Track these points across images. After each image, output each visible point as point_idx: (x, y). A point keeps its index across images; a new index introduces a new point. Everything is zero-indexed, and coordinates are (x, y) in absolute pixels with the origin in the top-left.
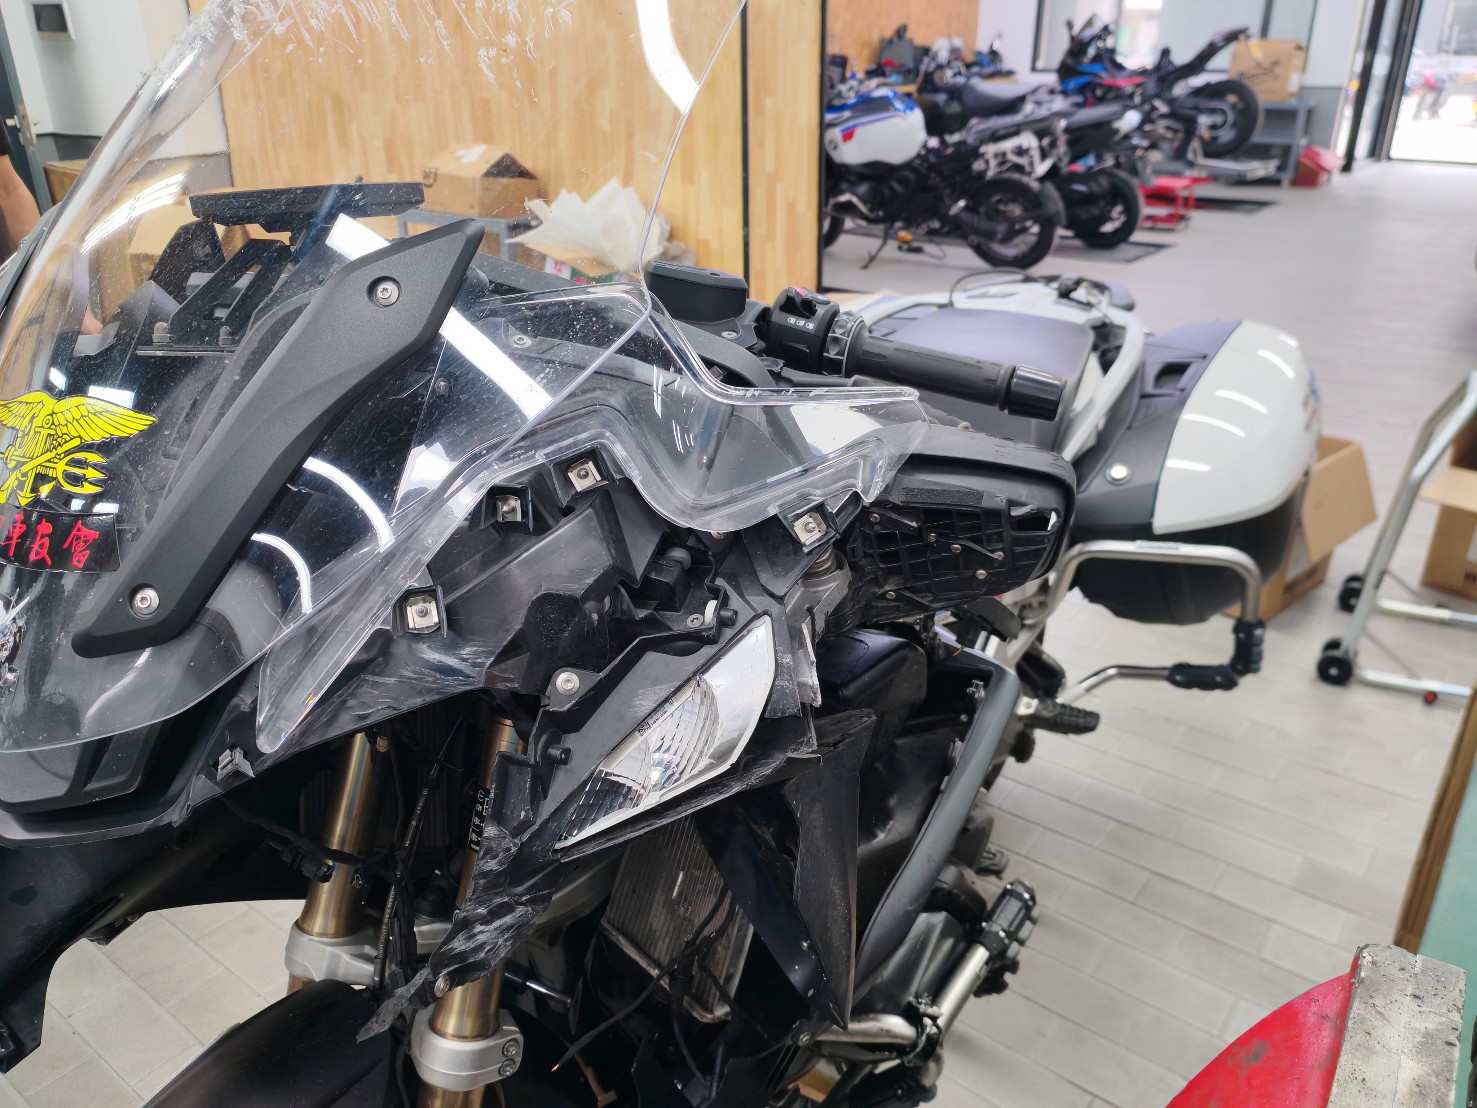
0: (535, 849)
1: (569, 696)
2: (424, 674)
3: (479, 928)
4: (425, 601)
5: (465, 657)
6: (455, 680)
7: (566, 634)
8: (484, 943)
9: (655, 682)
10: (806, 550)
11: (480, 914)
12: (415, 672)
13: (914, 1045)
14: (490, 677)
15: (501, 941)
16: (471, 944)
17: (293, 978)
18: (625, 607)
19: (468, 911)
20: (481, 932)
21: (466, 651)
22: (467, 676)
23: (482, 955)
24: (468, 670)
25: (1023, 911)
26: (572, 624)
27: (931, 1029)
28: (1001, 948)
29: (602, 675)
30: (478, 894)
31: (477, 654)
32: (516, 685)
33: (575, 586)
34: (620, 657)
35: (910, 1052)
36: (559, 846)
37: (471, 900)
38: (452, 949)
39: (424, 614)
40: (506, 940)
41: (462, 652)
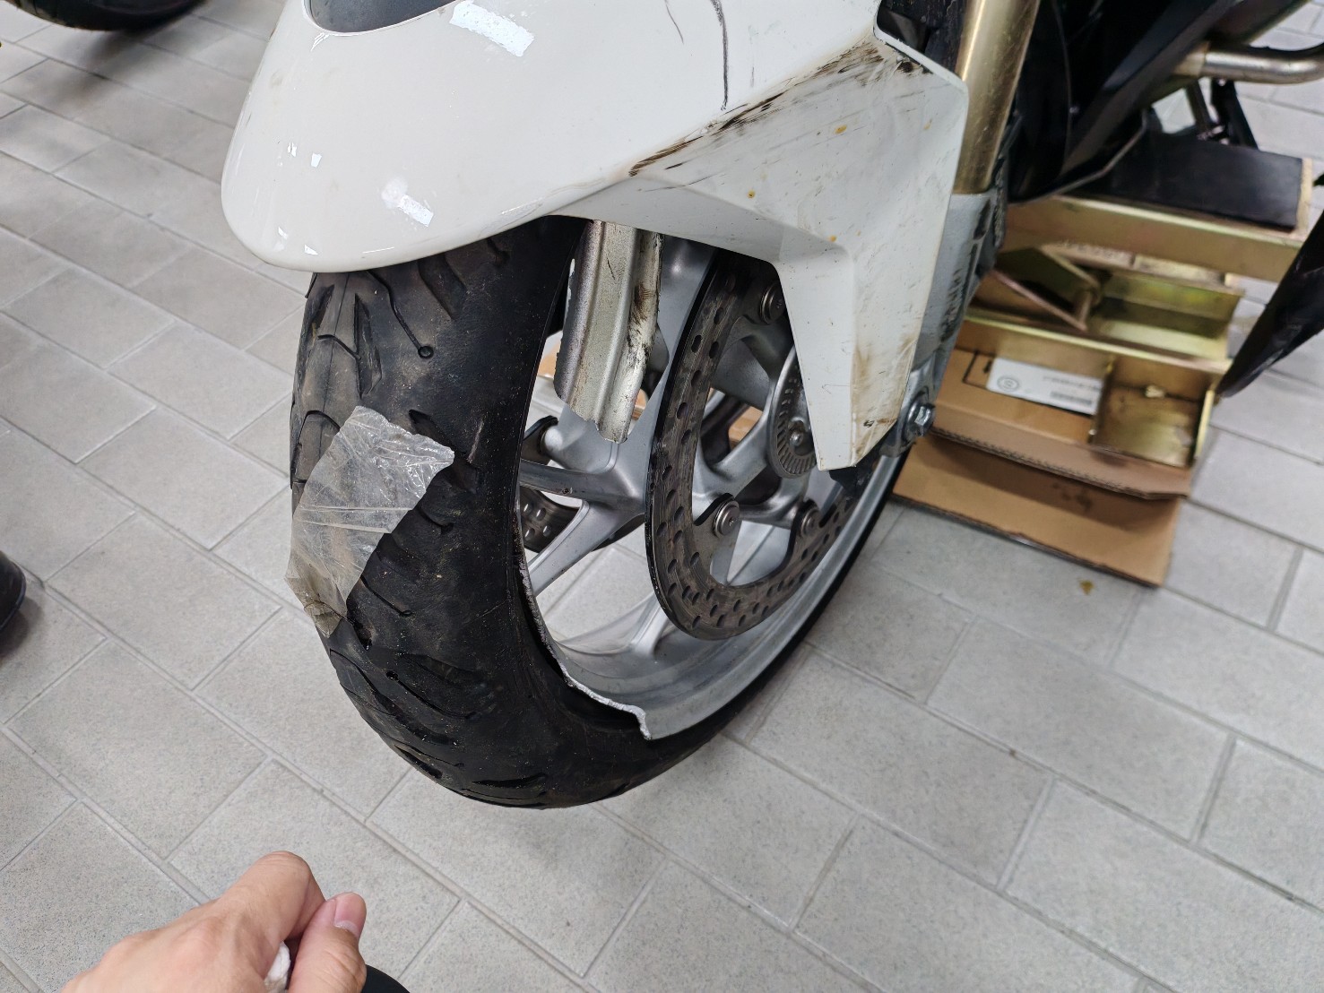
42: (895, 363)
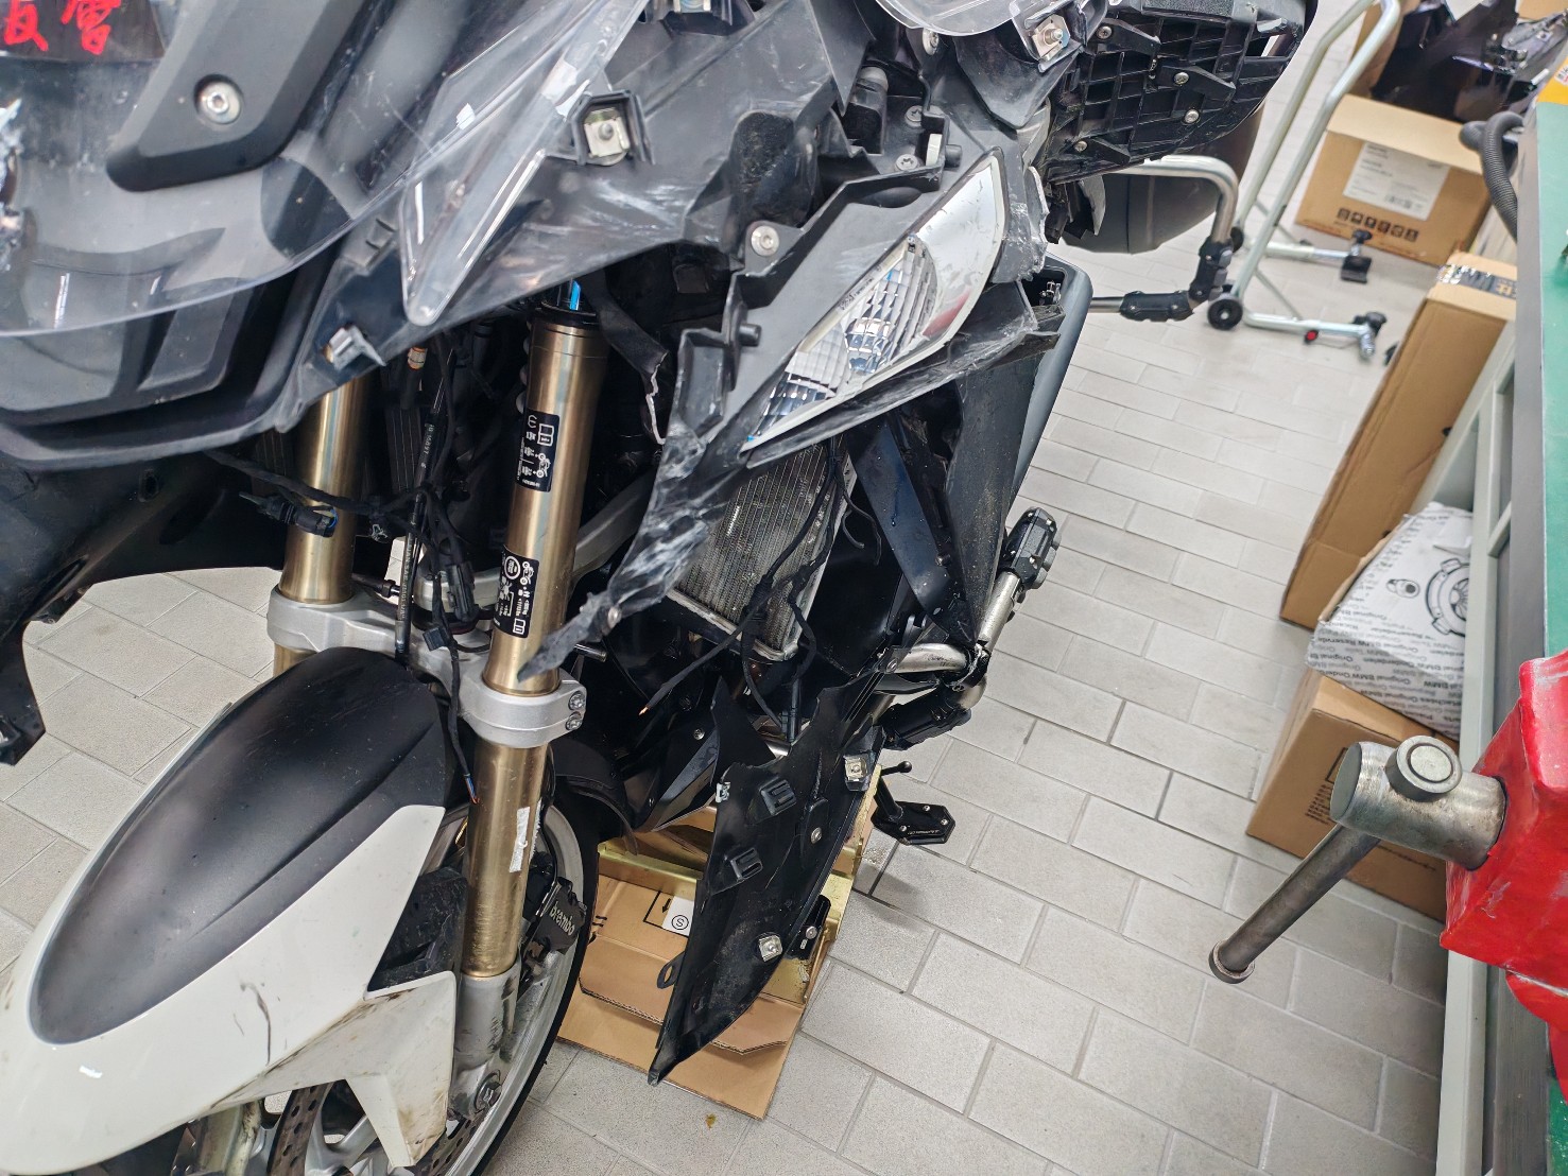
0: (719, 452)
1: (768, 258)
2: (606, 222)
3: (660, 546)
4: (606, 117)
5: (659, 198)
6: (648, 230)
7: (769, 174)
8: (664, 564)
9: (862, 242)
10: (1043, 67)
11: (661, 531)
12: (595, 219)
13: (965, 670)
14: (689, 225)
15: (678, 562)
16: (652, 566)
17: (281, 651)
18: (836, 139)
19: (650, 526)
20: (662, 551)
21: (660, 191)
22: (661, 224)
23: (660, 578)
24: (663, 217)
25: (1047, 537)
26: (779, 159)
27: (982, 654)
28: (1031, 574)
29: (803, 230)
30: (660, 506)
31: (676, 195)
32: (717, 240)
33: (791, 104)
34: (824, 208)
35: (960, 678)
36: (747, 446)
37: (653, 513)
38: (633, 572)
39: (607, 136)
40: (683, 561)
41: (655, 192)
42: (432, 1107)
